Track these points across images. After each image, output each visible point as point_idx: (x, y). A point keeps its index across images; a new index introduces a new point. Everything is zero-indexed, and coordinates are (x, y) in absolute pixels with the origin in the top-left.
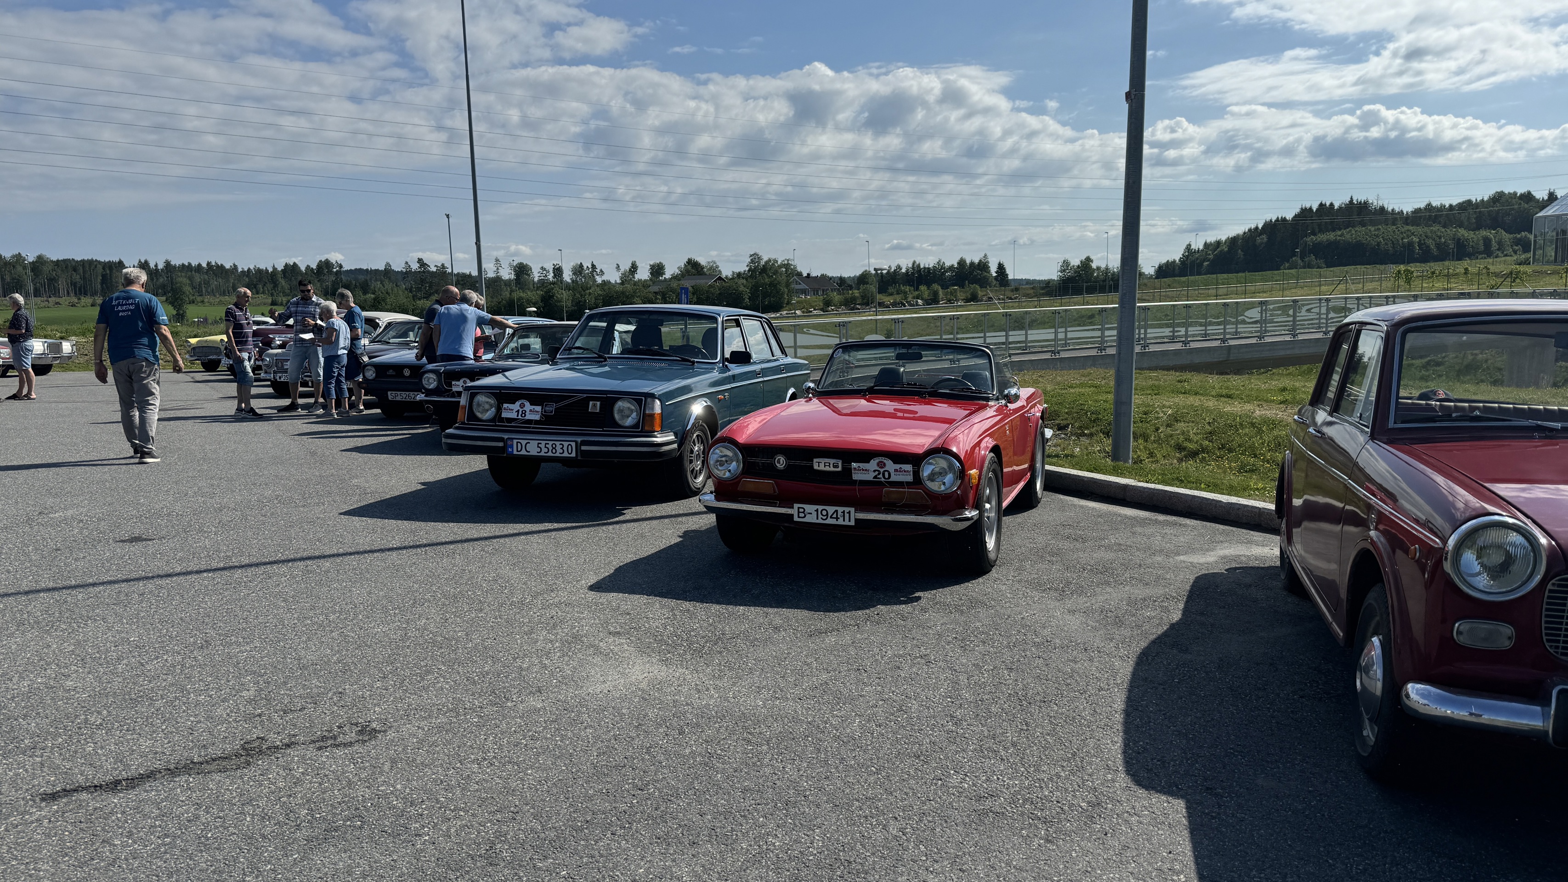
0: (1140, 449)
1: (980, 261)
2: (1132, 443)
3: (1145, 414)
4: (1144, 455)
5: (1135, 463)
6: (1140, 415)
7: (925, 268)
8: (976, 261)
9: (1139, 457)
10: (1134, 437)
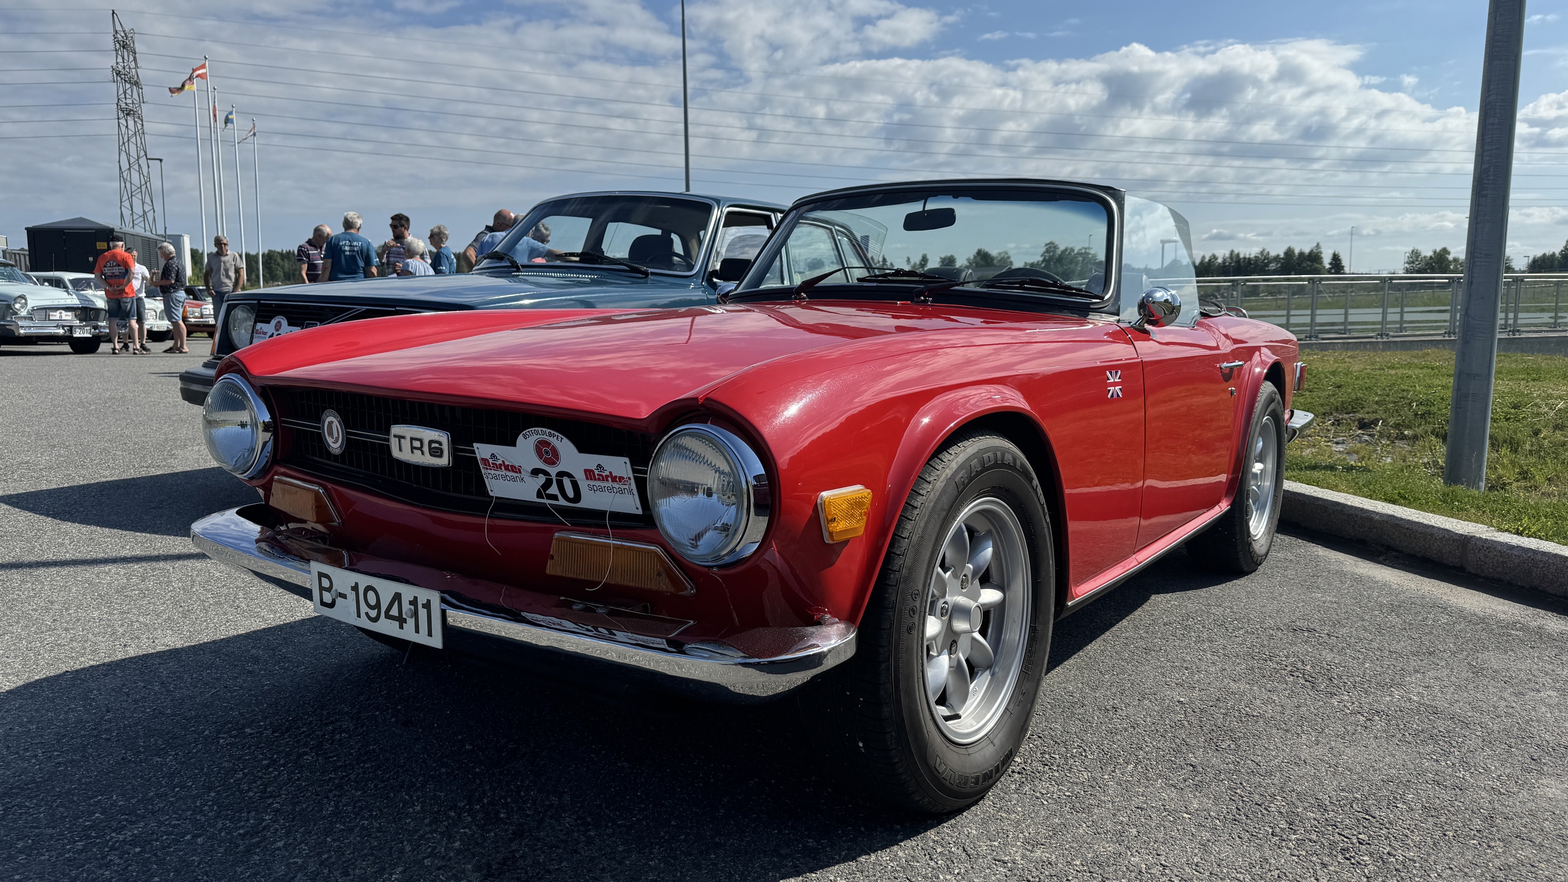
0: (1503, 465)
1: (1312, 251)
2: (1488, 454)
3: (1515, 407)
4: (1509, 475)
5: (1492, 488)
6: (1505, 409)
7: (1245, 258)
8: (1307, 251)
9: (1500, 477)
10: (1492, 445)
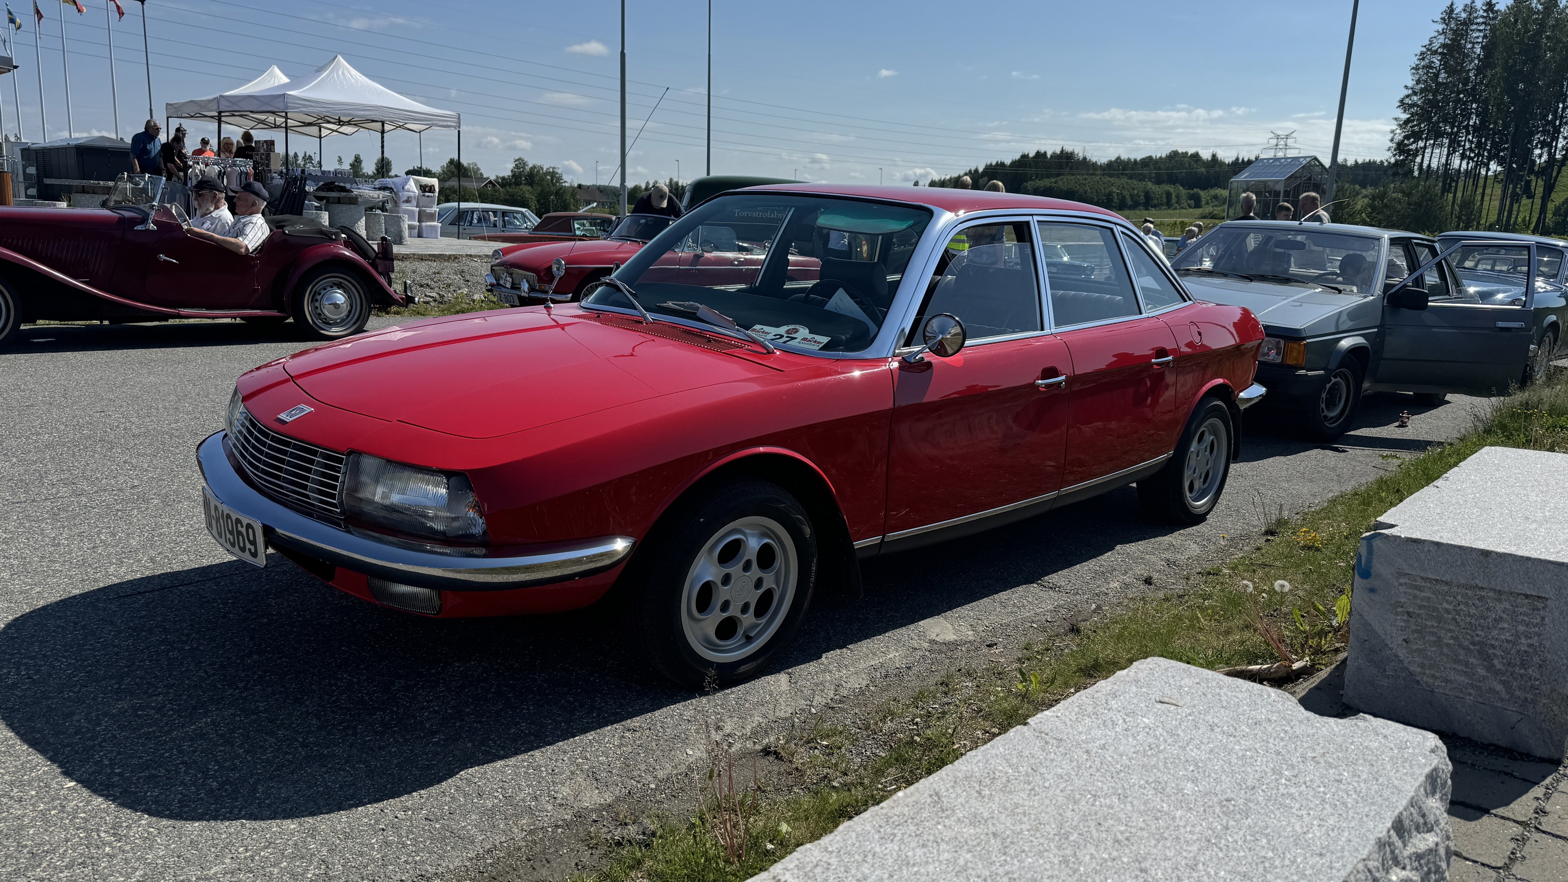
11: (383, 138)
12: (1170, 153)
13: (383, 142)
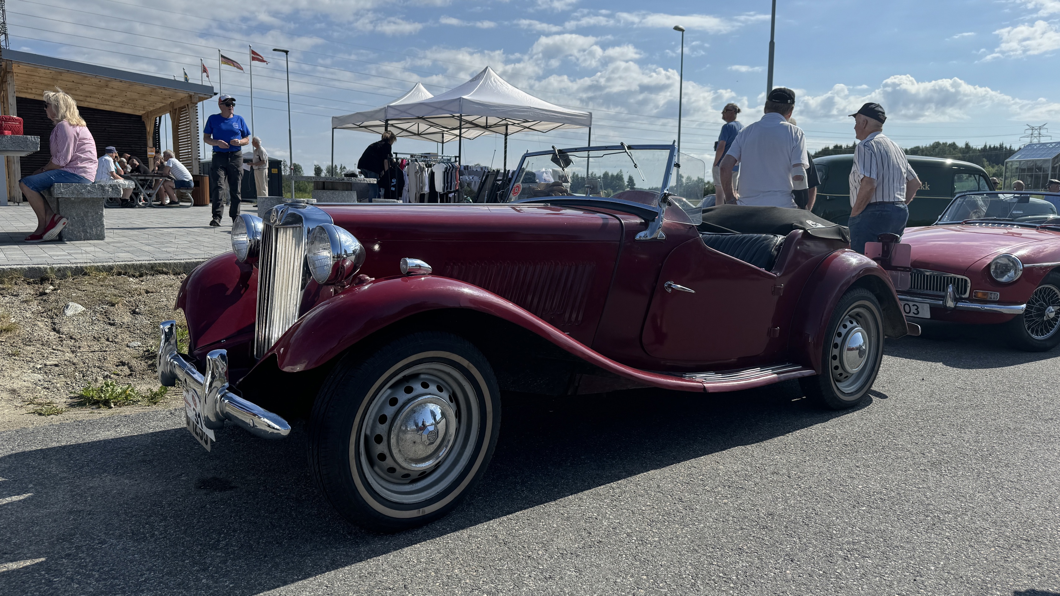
11: (506, 139)
12: (933, 144)
13: (506, 143)
